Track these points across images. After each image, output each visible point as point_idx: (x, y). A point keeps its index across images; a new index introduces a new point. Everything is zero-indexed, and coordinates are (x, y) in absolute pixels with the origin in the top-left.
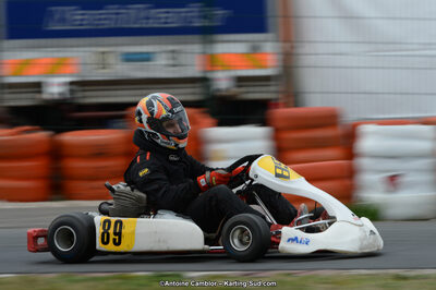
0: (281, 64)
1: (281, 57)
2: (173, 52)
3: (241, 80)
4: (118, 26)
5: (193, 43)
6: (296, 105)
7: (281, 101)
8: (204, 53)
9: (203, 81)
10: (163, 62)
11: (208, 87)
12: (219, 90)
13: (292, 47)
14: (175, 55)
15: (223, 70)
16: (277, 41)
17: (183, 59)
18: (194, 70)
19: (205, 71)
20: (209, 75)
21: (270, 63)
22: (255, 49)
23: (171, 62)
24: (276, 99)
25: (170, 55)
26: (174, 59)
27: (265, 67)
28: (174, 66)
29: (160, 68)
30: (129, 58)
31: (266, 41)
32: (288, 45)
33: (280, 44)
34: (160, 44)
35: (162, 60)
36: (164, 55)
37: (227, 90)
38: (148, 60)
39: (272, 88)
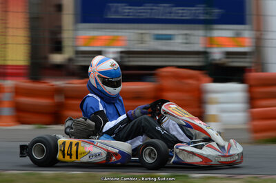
0: (254, 44)
1: (254, 40)
2: (186, 34)
3: (229, 54)
4: (152, 17)
5: (198, 29)
6: (263, 70)
7: (253, 68)
8: (205, 36)
9: (204, 54)
10: (180, 41)
11: (207, 58)
12: (214, 60)
13: (261, 34)
14: (188, 37)
15: (217, 47)
16: (252, 30)
17: (192, 39)
18: (199, 47)
19: (206, 48)
20: (208, 50)
21: (247, 44)
22: (238, 35)
23: (185, 41)
24: (250, 67)
25: (184, 37)
26: (187, 39)
27: (244, 46)
28: (186, 43)
29: (178, 44)
30: (158, 38)
31: (244, 30)
32: (259, 33)
33: (254, 32)
34: (178, 29)
35: (179, 40)
36: (180, 37)
37: (220, 60)
38: (170, 39)
39: (248, 60)
